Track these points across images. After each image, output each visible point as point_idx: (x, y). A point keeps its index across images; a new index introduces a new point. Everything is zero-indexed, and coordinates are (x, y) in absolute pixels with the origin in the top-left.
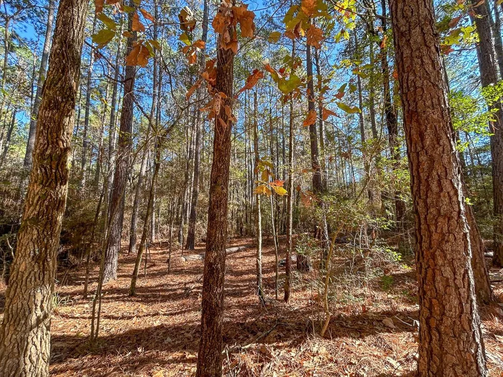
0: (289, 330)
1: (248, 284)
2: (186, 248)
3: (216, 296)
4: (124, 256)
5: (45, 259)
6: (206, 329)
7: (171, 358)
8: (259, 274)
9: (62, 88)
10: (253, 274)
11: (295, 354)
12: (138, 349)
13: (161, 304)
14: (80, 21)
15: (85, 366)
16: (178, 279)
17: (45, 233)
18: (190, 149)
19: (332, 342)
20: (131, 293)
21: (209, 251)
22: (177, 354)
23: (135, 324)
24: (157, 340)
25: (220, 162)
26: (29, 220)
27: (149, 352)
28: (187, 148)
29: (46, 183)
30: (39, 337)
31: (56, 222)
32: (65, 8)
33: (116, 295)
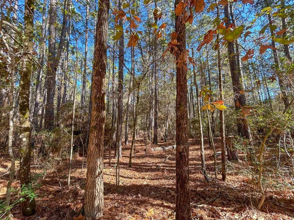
0: (230, 201)
1: (194, 166)
2: (153, 143)
3: (185, 171)
4: (123, 146)
5: (100, 146)
6: (180, 190)
7: (155, 203)
8: (203, 161)
9: (101, 65)
10: (196, 161)
11: (238, 217)
12: (139, 195)
13: (145, 173)
14: (105, 31)
15: (115, 199)
16: (152, 160)
17: (99, 133)
18: (152, 88)
19: (268, 215)
20: (129, 165)
21: (179, 145)
22: (159, 202)
23: (134, 181)
24: (147, 192)
25: (181, 92)
26: (93, 127)
27: (144, 198)
28: (150, 88)
29: (98, 110)
30: (100, 181)
31: (103, 128)
32: (100, 27)
33: (122, 166)
